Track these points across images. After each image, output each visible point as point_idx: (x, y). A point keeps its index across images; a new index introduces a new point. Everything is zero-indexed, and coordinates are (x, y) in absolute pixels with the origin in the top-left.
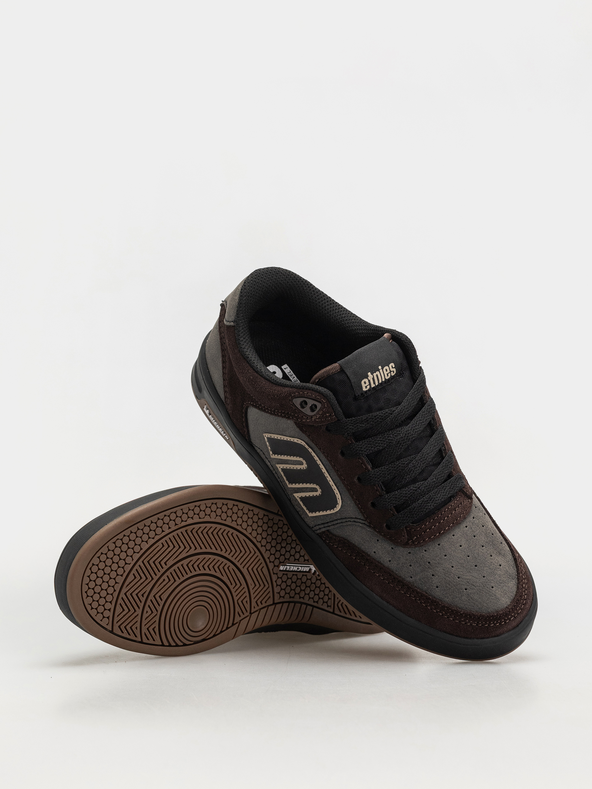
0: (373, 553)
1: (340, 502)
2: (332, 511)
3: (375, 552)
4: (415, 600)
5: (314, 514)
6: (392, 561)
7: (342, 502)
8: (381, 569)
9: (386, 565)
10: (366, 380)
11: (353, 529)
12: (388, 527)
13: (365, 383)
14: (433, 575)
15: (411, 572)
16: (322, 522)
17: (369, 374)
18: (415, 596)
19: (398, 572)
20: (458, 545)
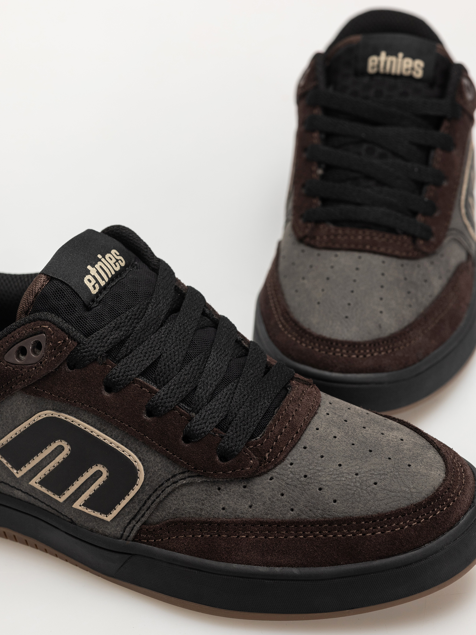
0: (222, 511)
1: (139, 465)
2: (137, 488)
3: (224, 509)
4: (315, 537)
5: (114, 513)
6: (254, 505)
7: (142, 464)
8: (245, 525)
9: (248, 516)
10: (88, 277)
11: (177, 497)
12: (223, 458)
13: (90, 281)
14: (320, 489)
15: (288, 502)
16: (131, 516)
17: (89, 267)
18: (311, 532)
19: (271, 514)
20: (331, 437)
